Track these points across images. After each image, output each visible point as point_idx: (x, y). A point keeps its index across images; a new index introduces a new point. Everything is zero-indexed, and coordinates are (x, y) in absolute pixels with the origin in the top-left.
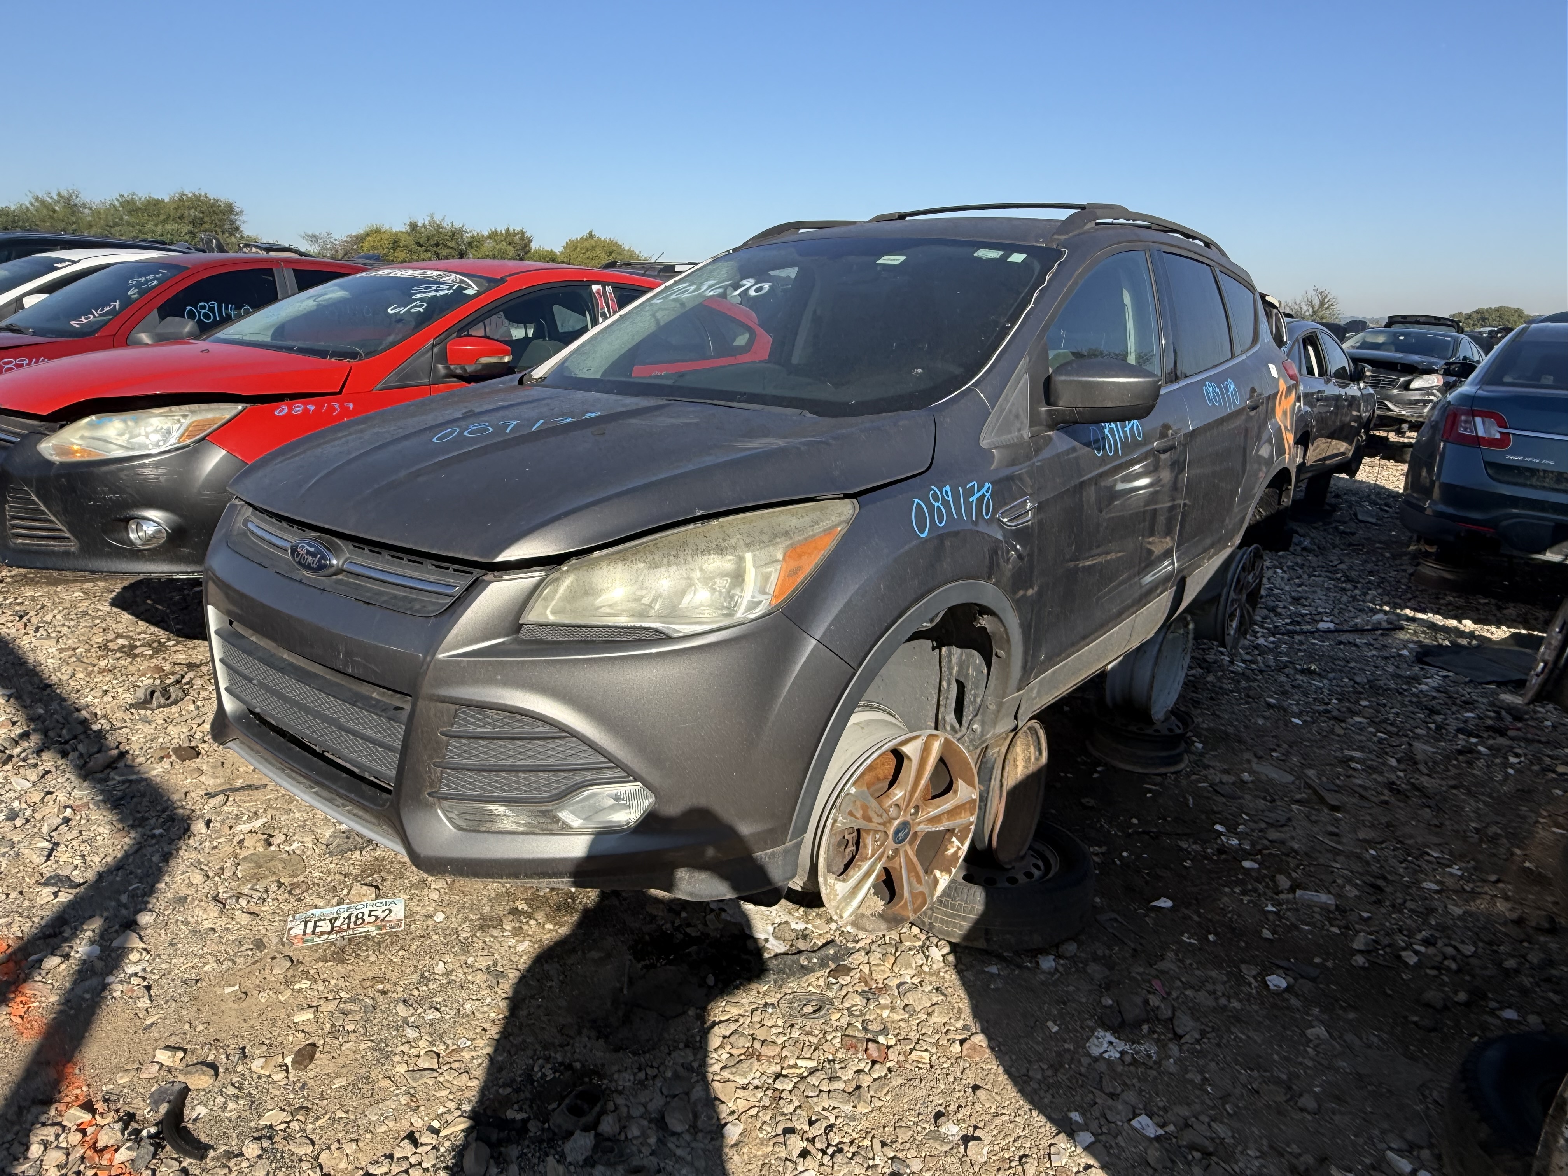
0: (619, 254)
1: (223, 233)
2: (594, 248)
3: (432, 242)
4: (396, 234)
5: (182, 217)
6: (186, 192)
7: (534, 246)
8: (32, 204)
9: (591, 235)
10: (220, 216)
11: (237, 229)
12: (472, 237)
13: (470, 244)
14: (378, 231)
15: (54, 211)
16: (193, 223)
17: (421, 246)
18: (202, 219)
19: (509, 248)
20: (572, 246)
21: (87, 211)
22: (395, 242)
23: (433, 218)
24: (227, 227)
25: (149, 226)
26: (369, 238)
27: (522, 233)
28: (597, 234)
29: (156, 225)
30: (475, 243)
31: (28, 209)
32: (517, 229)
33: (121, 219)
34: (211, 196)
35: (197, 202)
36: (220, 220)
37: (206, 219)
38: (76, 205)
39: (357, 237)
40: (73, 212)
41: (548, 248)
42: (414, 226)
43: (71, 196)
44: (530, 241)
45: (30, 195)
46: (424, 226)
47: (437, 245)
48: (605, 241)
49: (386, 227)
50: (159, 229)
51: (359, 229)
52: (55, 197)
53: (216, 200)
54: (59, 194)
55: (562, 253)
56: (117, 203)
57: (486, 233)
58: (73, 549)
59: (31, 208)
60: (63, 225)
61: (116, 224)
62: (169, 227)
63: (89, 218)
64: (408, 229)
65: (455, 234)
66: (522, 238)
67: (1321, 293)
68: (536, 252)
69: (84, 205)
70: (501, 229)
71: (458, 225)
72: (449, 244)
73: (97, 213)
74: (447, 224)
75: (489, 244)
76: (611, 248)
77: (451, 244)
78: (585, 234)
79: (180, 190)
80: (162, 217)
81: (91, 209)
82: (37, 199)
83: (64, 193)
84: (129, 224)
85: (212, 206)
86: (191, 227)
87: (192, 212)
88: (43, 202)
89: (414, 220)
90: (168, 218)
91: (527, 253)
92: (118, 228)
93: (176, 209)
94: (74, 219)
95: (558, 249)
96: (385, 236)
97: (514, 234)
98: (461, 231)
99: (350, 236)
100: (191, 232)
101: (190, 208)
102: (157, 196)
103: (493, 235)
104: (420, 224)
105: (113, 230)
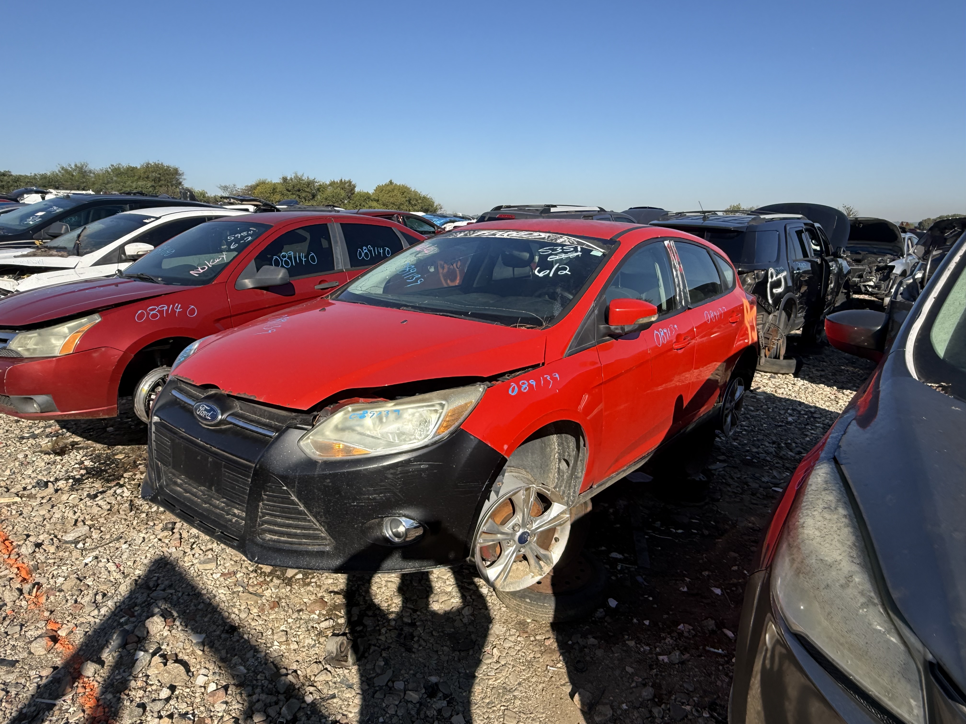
0: (408, 193)
1: (172, 186)
2: (393, 190)
3: (296, 189)
4: (275, 184)
5: (148, 178)
6: (151, 162)
7: (357, 190)
8: (60, 172)
9: (391, 182)
10: (171, 176)
11: (180, 183)
12: (320, 185)
13: (318, 189)
14: (264, 183)
15: (73, 175)
16: (154, 180)
17: (289, 191)
18: (159, 178)
19: (342, 191)
20: (380, 189)
21: (92, 175)
22: (274, 189)
23: (296, 174)
24: (174, 182)
25: (129, 183)
26: (259, 188)
27: (350, 182)
28: (395, 182)
29: (132, 182)
30: (322, 188)
31: (57, 175)
32: (347, 180)
33: (112, 179)
34: (166, 164)
35: (157, 168)
36: (171, 179)
37: (162, 178)
38: (85, 172)
39: (251, 187)
40: (84, 176)
41: (365, 191)
42: (285, 179)
43: (83, 166)
44: (355, 187)
45: (59, 166)
46: (291, 179)
47: (299, 190)
48: (399, 186)
49: (269, 180)
50: (134, 185)
51: (252, 182)
52: (73, 167)
53: (168, 167)
54: (76, 166)
55: (373, 194)
56: (109, 170)
57: (328, 183)
58: (328, 549)
59: (59, 174)
60: (77, 183)
61: (108, 183)
62: (140, 183)
63: (93, 179)
64: (282, 181)
65: (310, 184)
66: (350, 186)
67: (848, 209)
68: (358, 193)
69: (90, 172)
70: (337, 180)
71: (311, 178)
72: (306, 190)
73: (97, 176)
74: (305, 178)
75: (330, 189)
76: (404, 190)
77: (308, 190)
78: (387, 181)
79: (147, 161)
80: (136, 178)
81: (94, 173)
82: (63, 168)
83: (79, 165)
84: (116, 182)
85: (166, 170)
86: (153, 183)
87: (154, 174)
88: (66, 170)
89: (285, 175)
90: (139, 178)
91: (352, 194)
92: (110, 185)
93: (145, 173)
94: (84, 180)
95: (371, 191)
96: (268, 186)
97: (345, 183)
98: (313, 182)
99: (247, 186)
100: (153, 186)
101: (153, 172)
102: (133, 165)
103: (332, 184)
104: (288, 178)
105: (107, 186)
